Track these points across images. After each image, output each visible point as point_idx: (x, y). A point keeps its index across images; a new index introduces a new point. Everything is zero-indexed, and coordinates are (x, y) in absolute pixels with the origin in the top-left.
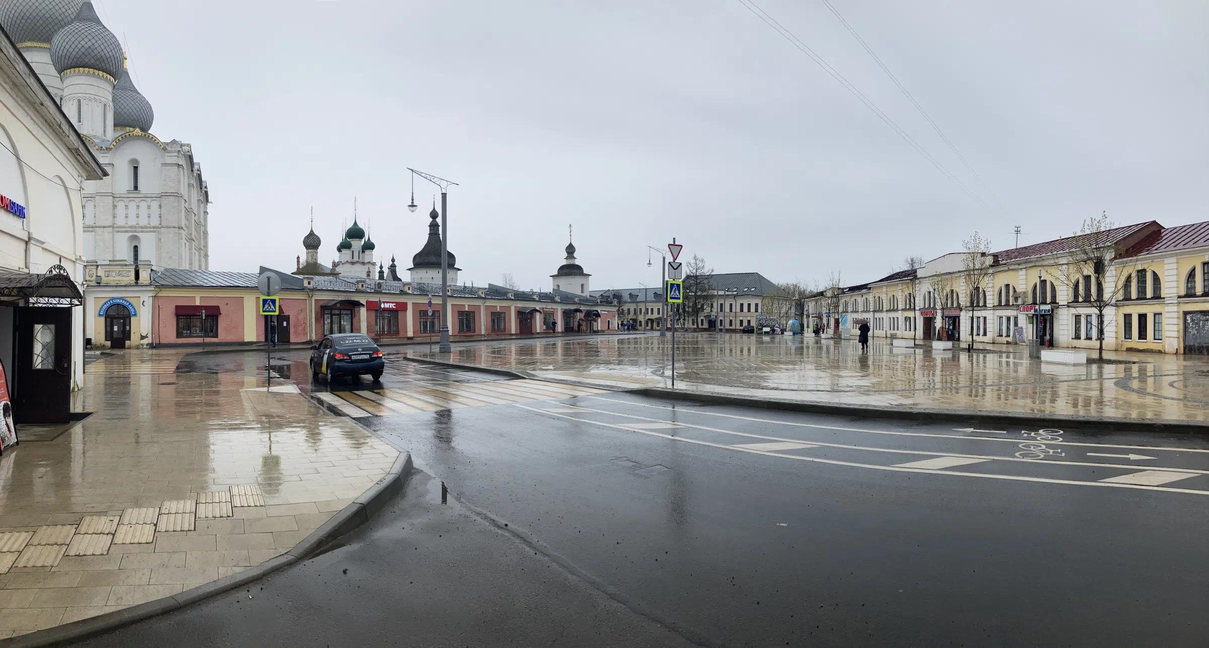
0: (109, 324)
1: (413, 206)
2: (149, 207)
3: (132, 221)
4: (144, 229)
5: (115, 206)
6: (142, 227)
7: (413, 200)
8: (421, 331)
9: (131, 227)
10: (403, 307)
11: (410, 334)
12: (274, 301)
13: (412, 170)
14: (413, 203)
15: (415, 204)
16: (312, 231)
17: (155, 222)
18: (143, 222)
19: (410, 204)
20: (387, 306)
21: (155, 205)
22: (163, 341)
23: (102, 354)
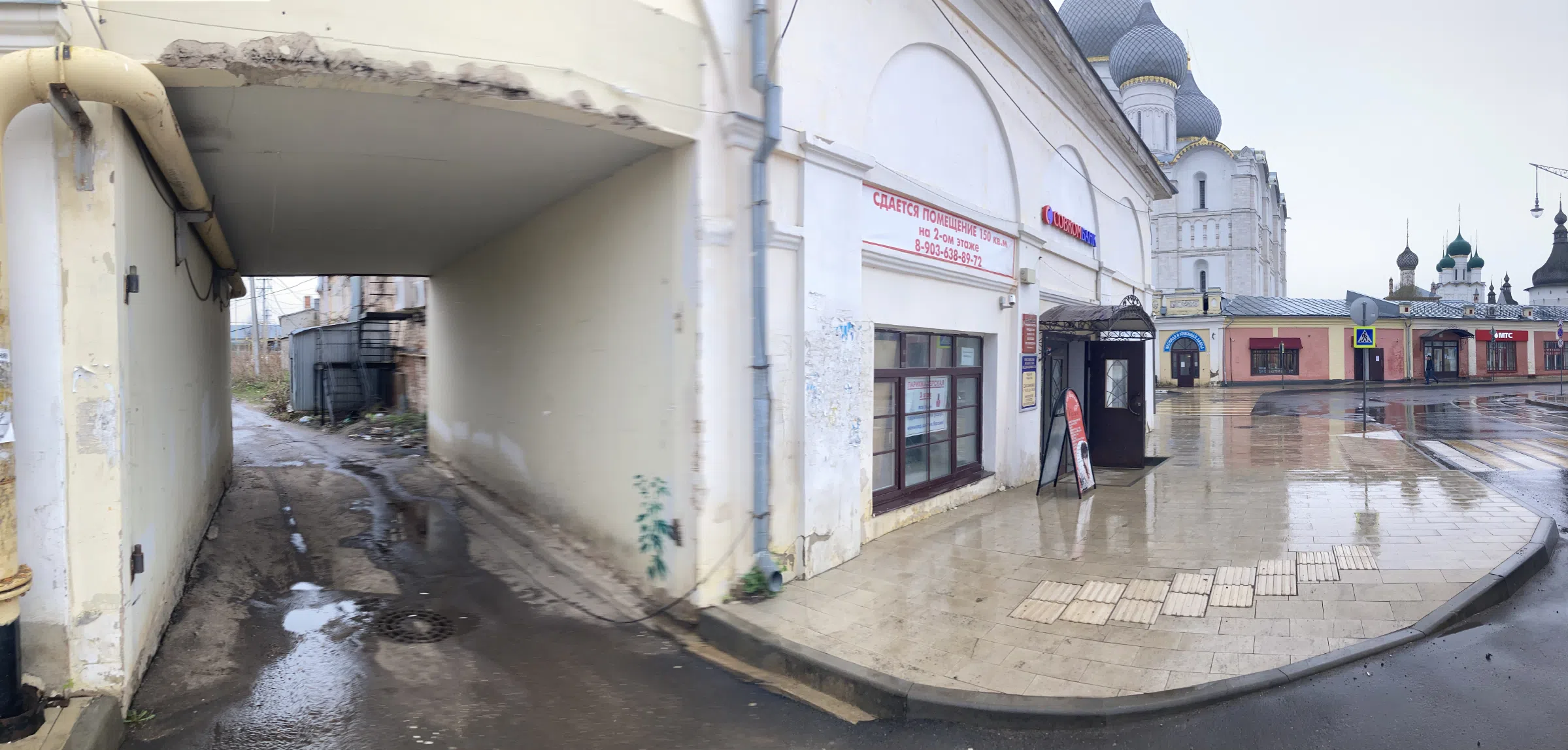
0: (1175, 360)
1: (1537, 209)
2: (1217, 227)
3: (1199, 244)
4: (1212, 251)
5: (1179, 228)
6: (1210, 250)
7: (1537, 202)
8: (1546, 367)
9: (1197, 251)
10: (1522, 337)
11: (1532, 371)
12: (1370, 332)
13: (1537, 166)
14: (1537, 206)
15: (1540, 207)
16: (1407, 248)
17: (1225, 243)
18: (1211, 244)
19: (1534, 208)
20: (1502, 335)
21: (1224, 223)
22: (1236, 379)
23: (1169, 392)
